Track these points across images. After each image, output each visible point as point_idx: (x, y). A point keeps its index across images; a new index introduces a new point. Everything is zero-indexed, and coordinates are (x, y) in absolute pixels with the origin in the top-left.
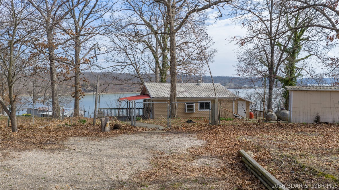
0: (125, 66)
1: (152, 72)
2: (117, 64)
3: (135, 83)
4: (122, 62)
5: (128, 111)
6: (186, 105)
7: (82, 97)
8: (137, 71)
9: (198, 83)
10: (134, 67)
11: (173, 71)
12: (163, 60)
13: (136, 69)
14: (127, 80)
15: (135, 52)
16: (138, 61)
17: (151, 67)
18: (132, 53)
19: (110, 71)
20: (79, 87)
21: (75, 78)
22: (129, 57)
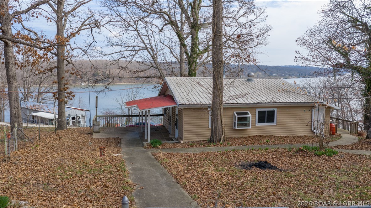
0: (136, 52)
1: (174, 60)
2: (125, 49)
3: (152, 76)
4: (132, 46)
5: (140, 119)
6: (237, 116)
7: (71, 99)
8: (153, 59)
9: (250, 78)
10: (150, 53)
11: (218, 58)
12: (192, 41)
13: (152, 56)
14: (140, 72)
15: (151, 32)
16: (156, 45)
17: (173, 52)
18: (146, 34)
19: (116, 59)
20: (65, 84)
21: (58, 70)
22: (142, 39)
